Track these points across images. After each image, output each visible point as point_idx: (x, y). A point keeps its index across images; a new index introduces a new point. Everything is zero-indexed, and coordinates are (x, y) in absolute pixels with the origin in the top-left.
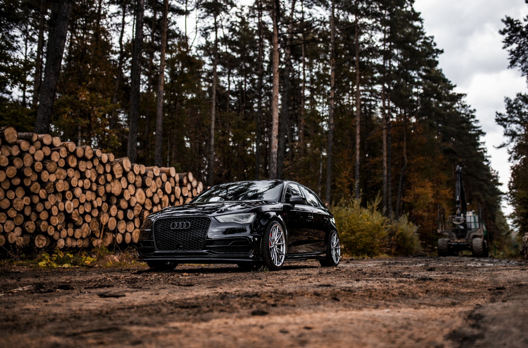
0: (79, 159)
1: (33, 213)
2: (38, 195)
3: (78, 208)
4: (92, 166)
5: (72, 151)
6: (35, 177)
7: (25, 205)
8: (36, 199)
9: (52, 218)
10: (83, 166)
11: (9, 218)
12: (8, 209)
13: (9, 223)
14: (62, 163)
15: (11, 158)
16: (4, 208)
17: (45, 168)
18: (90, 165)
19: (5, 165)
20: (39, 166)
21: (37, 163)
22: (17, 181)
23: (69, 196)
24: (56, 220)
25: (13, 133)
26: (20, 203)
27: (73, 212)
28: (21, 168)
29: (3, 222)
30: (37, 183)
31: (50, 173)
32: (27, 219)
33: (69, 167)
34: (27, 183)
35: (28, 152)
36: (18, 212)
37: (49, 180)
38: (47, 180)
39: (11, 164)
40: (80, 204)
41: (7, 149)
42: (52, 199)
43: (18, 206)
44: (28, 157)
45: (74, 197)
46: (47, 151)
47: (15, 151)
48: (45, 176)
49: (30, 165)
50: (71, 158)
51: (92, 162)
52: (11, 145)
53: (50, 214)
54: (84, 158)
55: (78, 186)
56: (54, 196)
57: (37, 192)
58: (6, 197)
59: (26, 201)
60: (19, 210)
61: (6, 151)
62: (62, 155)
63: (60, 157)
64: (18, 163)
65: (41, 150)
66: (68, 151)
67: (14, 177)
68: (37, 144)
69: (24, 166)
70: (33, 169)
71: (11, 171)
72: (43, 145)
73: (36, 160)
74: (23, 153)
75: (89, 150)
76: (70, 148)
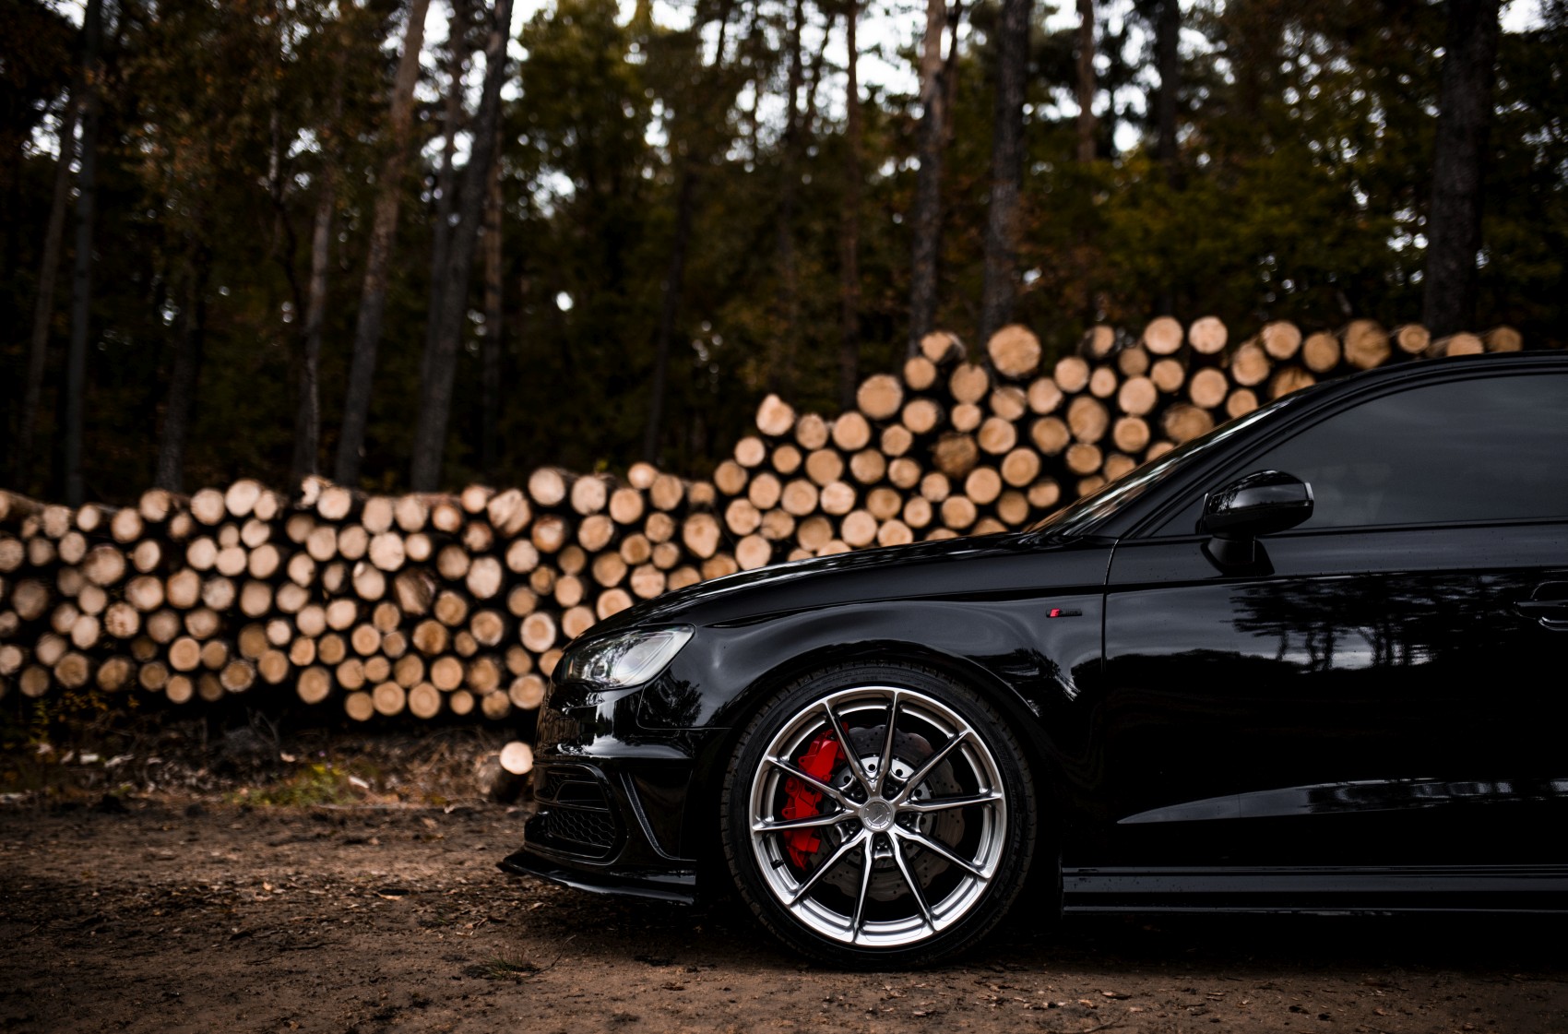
5: (1284, 354)
6: (1123, 472)
14: (1244, 405)
15: (1024, 425)
17: (1158, 434)
19: (1003, 448)
20: (1130, 434)
21: (1121, 425)
22: (1048, 494)
25: (1021, 342)
28: (1064, 450)
35: (1086, 391)
39: (1024, 438)
41: (1012, 396)
44: (1083, 410)
46: (1170, 375)
47: (1044, 397)
49: (1096, 436)
50: (1285, 377)
52: (1025, 382)
61: (1009, 405)
62: (1240, 377)
63: (1233, 386)
64: (1048, 436)
65: (1147, 373)
66: (1268, 356)
67: (1035, 482)
68: (1134, 359)
69: (1074, 440)
70: (1107, 445)
71: (1022, 465)
72: (1154, 358)
73: (1124, 414)
74: (1068, 398)
75: (1364, 335)
76: (1272, 348)
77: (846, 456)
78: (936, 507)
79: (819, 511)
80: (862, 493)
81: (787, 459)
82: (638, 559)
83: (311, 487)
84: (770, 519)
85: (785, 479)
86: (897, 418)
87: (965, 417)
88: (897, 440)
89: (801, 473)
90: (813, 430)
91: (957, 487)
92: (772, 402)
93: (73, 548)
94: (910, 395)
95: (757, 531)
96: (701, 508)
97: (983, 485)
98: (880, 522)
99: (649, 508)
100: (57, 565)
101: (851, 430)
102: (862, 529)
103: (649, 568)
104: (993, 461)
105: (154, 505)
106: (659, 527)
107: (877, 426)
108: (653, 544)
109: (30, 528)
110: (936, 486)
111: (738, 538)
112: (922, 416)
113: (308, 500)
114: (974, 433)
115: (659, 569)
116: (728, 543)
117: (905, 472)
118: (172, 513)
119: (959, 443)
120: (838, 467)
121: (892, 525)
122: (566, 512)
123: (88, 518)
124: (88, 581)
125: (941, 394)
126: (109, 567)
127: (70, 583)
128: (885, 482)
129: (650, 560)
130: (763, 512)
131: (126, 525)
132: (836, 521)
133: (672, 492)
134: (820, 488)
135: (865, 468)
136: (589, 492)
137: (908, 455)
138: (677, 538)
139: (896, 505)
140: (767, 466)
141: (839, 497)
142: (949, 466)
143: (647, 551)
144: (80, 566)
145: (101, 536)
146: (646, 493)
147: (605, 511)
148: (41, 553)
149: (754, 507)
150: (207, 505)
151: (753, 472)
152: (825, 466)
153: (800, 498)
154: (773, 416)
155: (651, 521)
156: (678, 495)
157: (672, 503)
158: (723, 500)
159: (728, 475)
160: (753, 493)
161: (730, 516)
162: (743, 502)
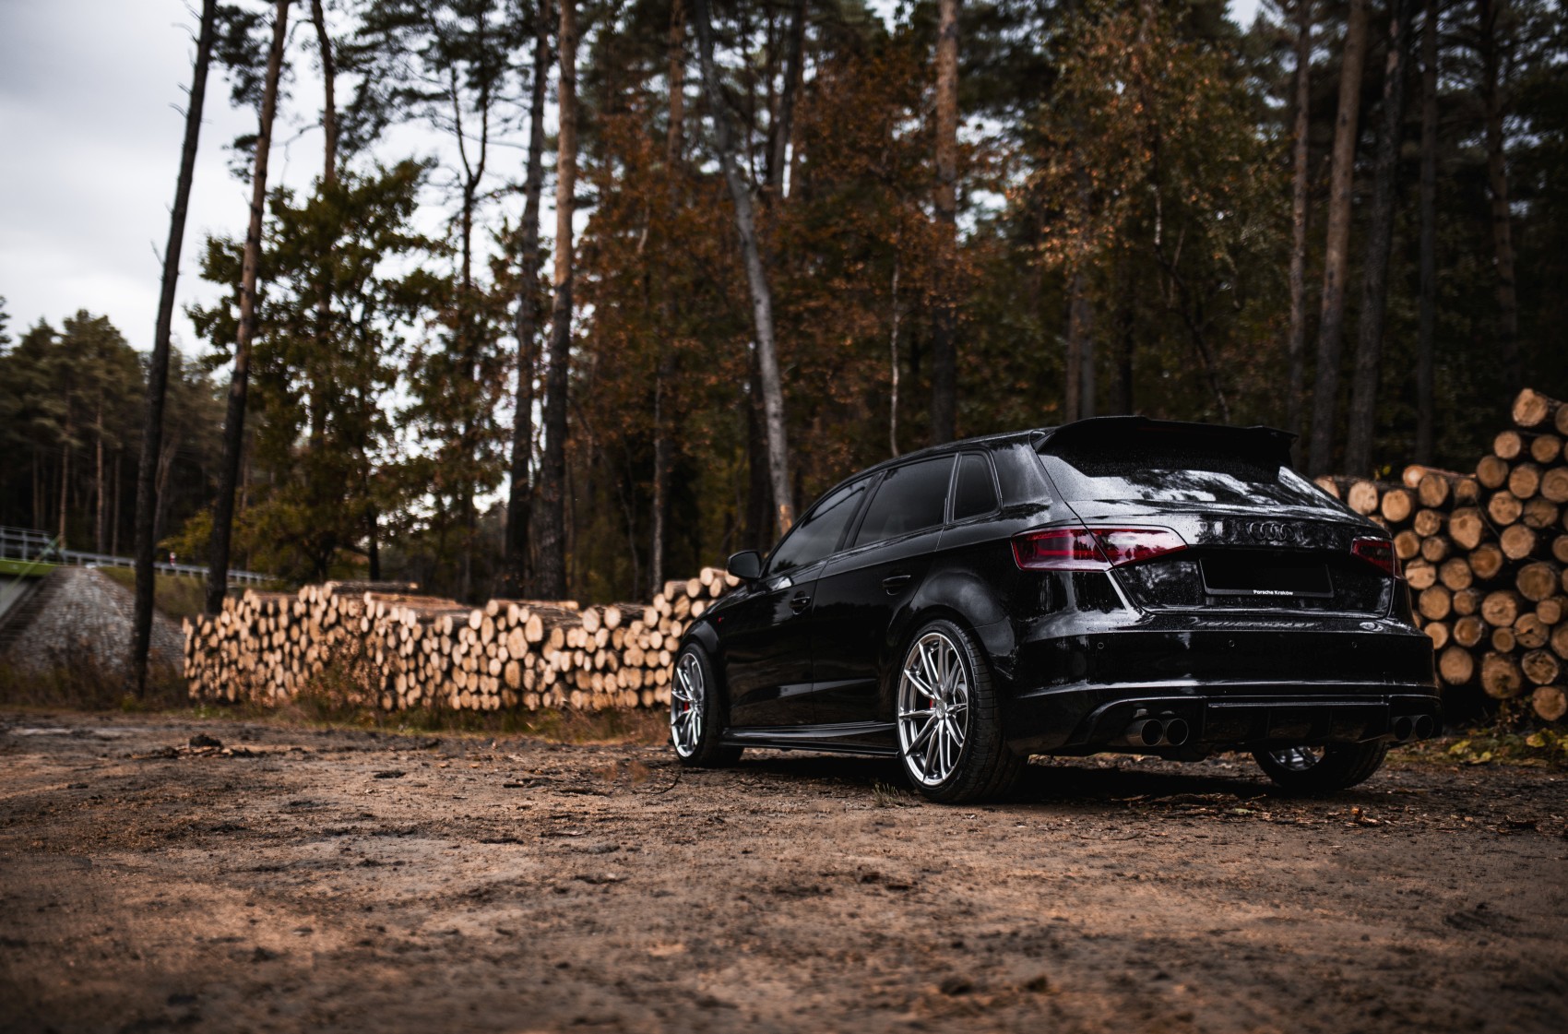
81: (1545, 448)
82: (1409, 555)
84: (1531, 508)
85: (1543, 468)
89: (1560, 460)
92: (1527, 394)
95: (1520, 521)
96: (1466, 502)
99: (1418, 505)
103: (1420, 562)
106: (1425, 524)
108: (1422, 539)
111: (1501, 528)
115: (1429, 563)
116: (1492, 534)
129: (1420, 555)
130: (1525, 502)
133: (1438, 489)
136: (1363, 495)
138: (1443, 531)
140: (1525, 457)
143: (1416, 546)
146: (1415, 494)
147: (1378, 511)
153: (1559, 486)
154: (1529, 408)
155: (1419, 518)
156: (1445, 491)
157: (1439, 500)
158: (1486, 494)
159: (1489, 469)
160: (1512, 485)
161: (1492, 508)
162: (1504, 494)
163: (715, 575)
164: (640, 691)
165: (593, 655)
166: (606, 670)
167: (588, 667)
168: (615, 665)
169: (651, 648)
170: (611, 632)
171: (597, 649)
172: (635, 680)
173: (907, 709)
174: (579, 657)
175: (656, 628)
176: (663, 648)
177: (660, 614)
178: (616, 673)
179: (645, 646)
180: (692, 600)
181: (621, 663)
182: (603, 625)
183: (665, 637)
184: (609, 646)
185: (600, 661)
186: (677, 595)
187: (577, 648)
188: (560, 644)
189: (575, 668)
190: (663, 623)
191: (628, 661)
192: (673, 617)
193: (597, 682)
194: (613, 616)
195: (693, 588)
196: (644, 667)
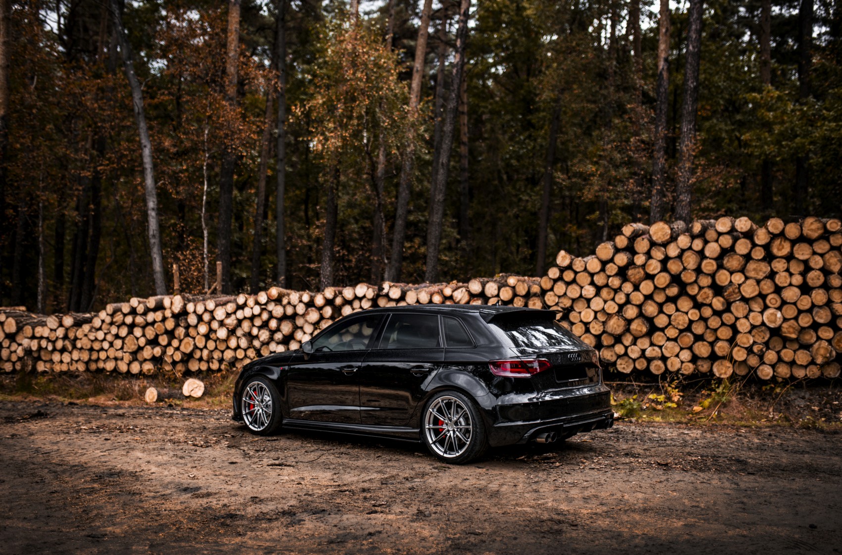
0: (794, 242)
1: (708, 331)
2: (710, 305)
3: (796, 318)
4: (827, 247)
5: (777, 232)
6: (705, 281)
7: (691, 322)
8: (707, 312)
9: (739, 336)
10: (803, 252)
11: (669, 339)
12: (666, 327)
13: (670, 344)
14: (759, 254)
15: (665, 261)
16: (661, 326)
17: (720, 266)
18: (821, 247)
19: (655, 272)
20: (709, 266)
21: (705, 262)
22: (674, 291)
23: (773, 301)
24: (748, 338)
25: (663, 228)
26: (681, 318)
27: (785, 325)
28: (681, 273)
29: (661, 344)
30: (706, 290)
31: (731, 273)
32: (699, 338)
33: (775, 257)
34: (693, 290)
35: (690, 248)
36: (681, 331)
37: (731, 282)
38: (727, 283)
39: (664, 269)
40: (800, 312)
41: (659, 250)
42: (739, 309)
43: (678, 324)
44: (688, 257)
45: (784, 303)
46: (726, 241)
47: (673, 251)
48: (723, 278)
49: (694, 267)
50: (777, 242)
51: (828, 240)
52: (665, 245)
53: (735, 331)
54: (802, 239)
55: (791, 285)
56: (742, 304)
57: (708, 301)
58: (661, 311)
59: (694, 315)
60: (681, 327)
61: (658, 254)
62: (757, 242)
63: (754, 245)
64: (674, 267)
65: (717, 241)
66: (769, 233)
67: (668, 286)
68: (711, 235)
69: (685, 269)
70: (698, 271)
71: (663, 280)
72: (720, 234)
73: (706, 258)
74: (683, 251)
75: (812, 224)
76: (771, 229)
77: (592, 275)
78: (628, 295)
79: (581, 296)
80: (598, 289)
81: (569, 276)
83: (386, 286)
84: (562, 300)
85: (568, 284)
86: (612, 260)
87: (640, 260)
88: (612, 269)
89: (574, 281)
90: (579, 264)
91: (636, 288)
92: (562, 253)
93: (301, 309)
94: (617, 250)
95: (557, 304)
96: (535, 295)
97: (646, 287)
98: (605, 302)
99: (515, 295)
100: (295, 315)
101: (593, 264)
102: (598, 304)
104: (650, 277)
105: (329, 293)
106: (518, 302)
107: (604, 263)
109: (285, 301)
110: (628, 287)
111: (549, 307)
112: (622, 259)
113: (385, 291)
114: (643, 266)
117: (615, 282)
118: (335, 296)
119: (637, 270)
120: (589, 279)
121: (610, 303)
122: (482, 295)
123: (306, 298)
124: (306, 321)
125: (630, 250)
126: (313, 316)
127: (300, 322)
128: (607, 285)
130: (559, 297)
131: (319, 300)
132: (588, 301)
133: (523, 288)
134: (582, 288)
135: (600, 280)
136: (491, 288)
137: (616, 275)
139: (612, 296)
140: (560, 278)
141: (589, 291)
142: (633, 280)
144: (303, 315)
145: (310, 304)
146: (514, 289)
147: (498, 296)
148: (290, 311)
149: (556, 295)
150: (348, 293)
151: (555, 281)
152: (583, 279)
153: (573, 291)
154: (563, 258)
155: (516, 300)
156: (527, 289)
157: (524, 293)
158: (544, 292)
159: (545, 282)
160: (555, 289)
161: (546, 298)
162: (551, 293)
163: (140, 302)
164: (87, 363)
165: (54, 342)
166: (63, 350)
167: (50, 348)
168: (70, 348)
169: (96, 339)
170: (67, 329)
171: (57, 338)
172: (85, 356)
173: (429, 424)
174: (44, 343)
175: (100, 329)
176: (104, 339)
177: (103, 321)
178: (71, 353)
179: (92, 338)
180: (125, 315)
181: (74, 347)
182: (61, 325)
183: (106, 334)
184: (66, 337)
185: (59, 345)
186: (115, 311)
187: (42, 338)
188: (30, 335)
189: (40, 348)
190: (104, 326)
191: (79, 345)
192: (112, 323)
193: (56, 357)
194: (68, 321)
195: (126, 308)
196: (91, 350)
